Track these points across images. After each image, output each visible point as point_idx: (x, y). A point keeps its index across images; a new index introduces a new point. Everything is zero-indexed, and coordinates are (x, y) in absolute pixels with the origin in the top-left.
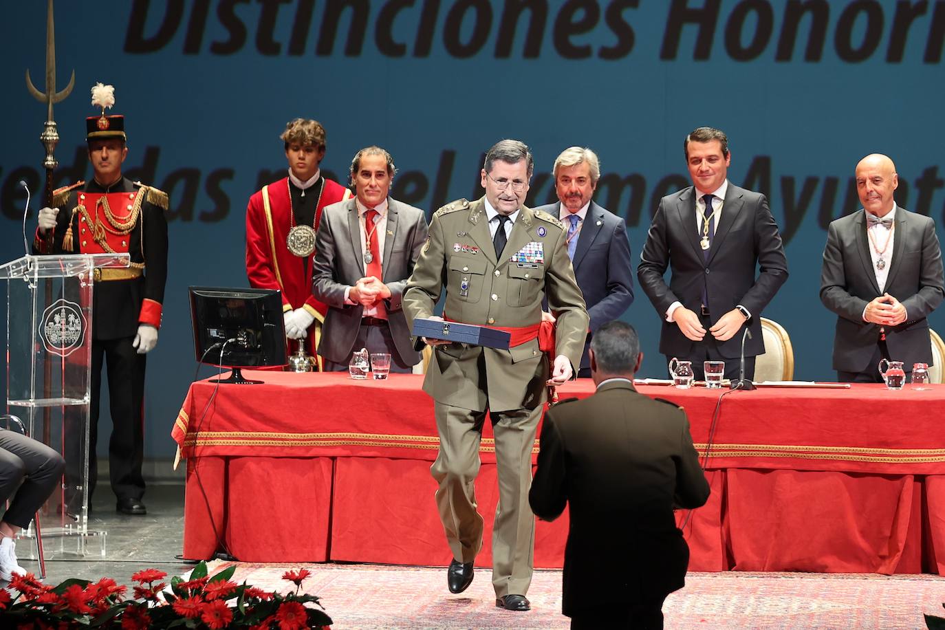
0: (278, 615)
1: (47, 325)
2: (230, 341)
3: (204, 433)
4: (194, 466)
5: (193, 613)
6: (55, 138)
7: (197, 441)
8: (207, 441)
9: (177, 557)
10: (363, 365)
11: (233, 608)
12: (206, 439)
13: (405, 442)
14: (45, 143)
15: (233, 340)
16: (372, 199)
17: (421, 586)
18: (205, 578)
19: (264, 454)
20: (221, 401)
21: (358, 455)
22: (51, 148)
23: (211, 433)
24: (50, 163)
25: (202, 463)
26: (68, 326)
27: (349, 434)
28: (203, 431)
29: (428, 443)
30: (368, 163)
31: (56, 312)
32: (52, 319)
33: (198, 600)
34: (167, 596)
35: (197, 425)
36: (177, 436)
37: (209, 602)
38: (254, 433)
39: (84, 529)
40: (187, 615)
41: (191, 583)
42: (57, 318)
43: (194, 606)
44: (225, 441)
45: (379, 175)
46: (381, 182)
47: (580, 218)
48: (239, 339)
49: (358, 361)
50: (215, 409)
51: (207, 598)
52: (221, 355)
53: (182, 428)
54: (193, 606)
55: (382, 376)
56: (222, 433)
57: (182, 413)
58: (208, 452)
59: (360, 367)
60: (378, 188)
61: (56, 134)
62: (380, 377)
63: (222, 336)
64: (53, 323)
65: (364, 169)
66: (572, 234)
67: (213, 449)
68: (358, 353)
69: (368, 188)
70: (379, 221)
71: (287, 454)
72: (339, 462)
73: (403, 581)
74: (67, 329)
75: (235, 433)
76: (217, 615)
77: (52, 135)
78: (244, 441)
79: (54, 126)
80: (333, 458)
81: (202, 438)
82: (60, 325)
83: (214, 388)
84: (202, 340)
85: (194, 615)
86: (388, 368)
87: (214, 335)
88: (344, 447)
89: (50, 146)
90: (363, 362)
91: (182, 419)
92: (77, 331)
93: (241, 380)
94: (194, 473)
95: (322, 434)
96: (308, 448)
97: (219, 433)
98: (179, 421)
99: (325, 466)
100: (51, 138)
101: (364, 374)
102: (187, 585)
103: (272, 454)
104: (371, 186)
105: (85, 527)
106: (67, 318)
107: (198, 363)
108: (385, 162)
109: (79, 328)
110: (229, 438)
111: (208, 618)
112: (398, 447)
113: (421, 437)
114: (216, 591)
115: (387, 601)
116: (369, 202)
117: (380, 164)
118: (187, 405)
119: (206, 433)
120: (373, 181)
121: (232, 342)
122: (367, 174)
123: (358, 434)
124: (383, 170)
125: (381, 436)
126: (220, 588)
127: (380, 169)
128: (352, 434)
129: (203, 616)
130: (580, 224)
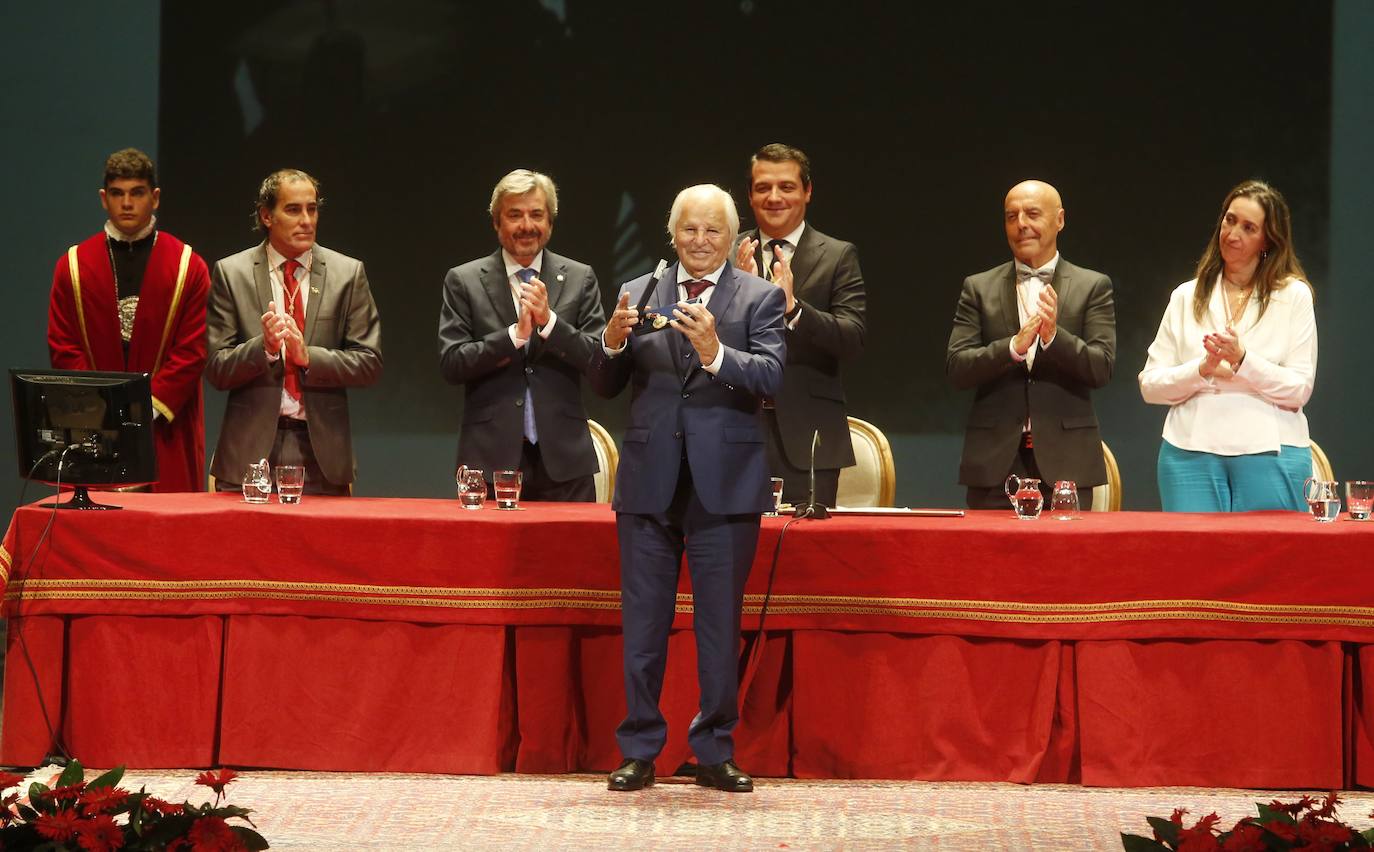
0: (191, 835)
2: (72, 447)
3: (34, 580)
4: (20, 628)
5: (64, 834)
7: (24, 593)
8: (38, 593)
10: (263, 483)
11: (123, 828)
12: (37, 589)
13: (330, 593)
15: (77, 446)
16: (304, 244)
17: (361, 799)
18: (78, 785)
19: (123, 610)
20: (61, 534)
21: (261, 611)
23: (44, 580)
25: (30, 624)
27: (247, 582)
28: (32, 578)
29: (363, 594)
33: (71, 815)
34: (24, 811)
35: (24, 569)
37: (89, 817)
38: (108, 581)
40: (56, 838)
41: (59, 792)
43: (66, 825)
44: (65, 592)
48: (86, 445)
49: (256, 477)
50: (50, 547)
51: (85, 813)
52: (60, 468)
54: (64, 825)
56: (61, 581)
58: (39, 609)
59: (257, 485)
62: (289, 499)
63: (57, 440)
67: (47, 604)
68: (255, 466)
69: (297, 229)
71: (156, 610)
72: (232, 623)
73: (332, 794)
75: (80, 581)
76: (100, 837)
78: (93, 592)
80: (225, 617)
81: (30, 589)
83: (49, 516)
84: (29, 447)
85: (67, 838)
87: (48, 440)
88: (240, 601)
90: (263, 477)
93: (88, 503)
94: (19, 639)
95: (209, 582)
96: (189, 602)
97: (56, 581)
99: (212, 629)
101: (264, 495)
102: (53, 794)
103: (135, 611)
107: (23, 480)
108: (313, 191)
110: (71, 589)
111: (85, 842)
112: (319, 601)
113: (353, 586)
114: (99, 802)
115: (319, 820)
118: (10, 540)
119: (37, 581)
121: (75, 449)
123: (262, 582)
125: (295, 584)
126: (104, 798)
128: (252, 582)
129: (80, 838)
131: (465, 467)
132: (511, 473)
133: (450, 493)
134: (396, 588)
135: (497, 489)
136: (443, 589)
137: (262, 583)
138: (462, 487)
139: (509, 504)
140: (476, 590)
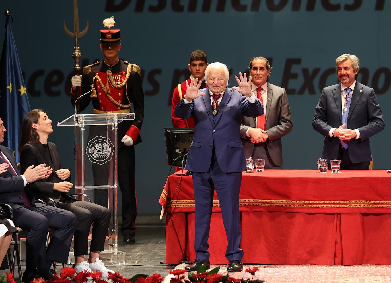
1: (91, 149)
3: (175, 201)
4: (171, 217)
6: (80, 55)
7: (172, 205)
8: (177, 205)
9: (161, 263)
10: (250, 166)
12: (176, 203)
13: (276, 203)
14: (75, 58)
16: (259, 81)
20: (184, 184)
21: (253, 210)
22: (78, 60)
23: (179, 201)
24: (77, 68)
25: (174, 216)
26: (103, 149)
27: (248, 200)
28: (174, 200)
30: (255, 63)
31: (96, 142)
32: (93, 146)
35: (172, 197)
36: (162, 202)
39: (116, 251)
42: (96, 145)
44: (186, 204)
45: (261, 69)
46: (262, 73)
47: (351, 90)
49: (248, 164)
50: (180, 189)
52: (183, 162)
53: (164, 198)
55: (261, 170)
56: (184, 201)
57: (164, 191)
58: (177, 210)
60: (261, 76)
61: (80, 53)
62: (260, 171)
63: (181, 152)
64: (94, 148)
65: (254, 66)
66: (348, 97)
67: (180, 209)
68: (248, 160)
69: (256, 76)
70: (264, 93)
71: (217, 210)
73: (281, 272)
74: (103, 151)
75: (191, 200)
77: (78, 54)
79: (79, 49)
81: (174, 203)
82: (98, 149)
83: (179, 178)
84: (171, 154)
86: (264, 166)
87: (178, 152)
88: (247, 207)
89: (77, 59)
90: (251, 163)
91: (164, 194)
92: (109, 151)
94: (170, 221)
97: (183, 201)
98: (162, 195)
100: (78, 55)
101: (251, 170)
104: (257, 75)
105: (116, 250)
106: (102, 145)
107: (170, 166)
108: (265, 63)
109: (110, 150)
110: (188, 203)
112: (272, 206)
114: (212, 278)
116: (257, 83)
117: (262, 63)
118: (167, 187)
119: (176, 201)
120: (258, 72)
122: (256, 69)
124: (263, 67)
125: (264, 200)
126: (214, 277)
127: (262, 66)
128: (249, 200)
130: (352, 93)
131: (320, 159)
132: (337, 160)
133: (316, 168)
134: (299, 201)
135: (332, 166)
136: (315, 201)
137: (253, 200)
138: (319, 165)
139: (336, 171)
140: (327, 201)
